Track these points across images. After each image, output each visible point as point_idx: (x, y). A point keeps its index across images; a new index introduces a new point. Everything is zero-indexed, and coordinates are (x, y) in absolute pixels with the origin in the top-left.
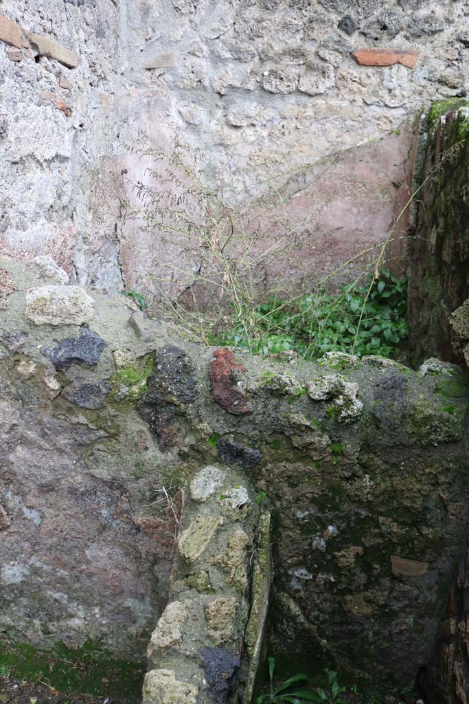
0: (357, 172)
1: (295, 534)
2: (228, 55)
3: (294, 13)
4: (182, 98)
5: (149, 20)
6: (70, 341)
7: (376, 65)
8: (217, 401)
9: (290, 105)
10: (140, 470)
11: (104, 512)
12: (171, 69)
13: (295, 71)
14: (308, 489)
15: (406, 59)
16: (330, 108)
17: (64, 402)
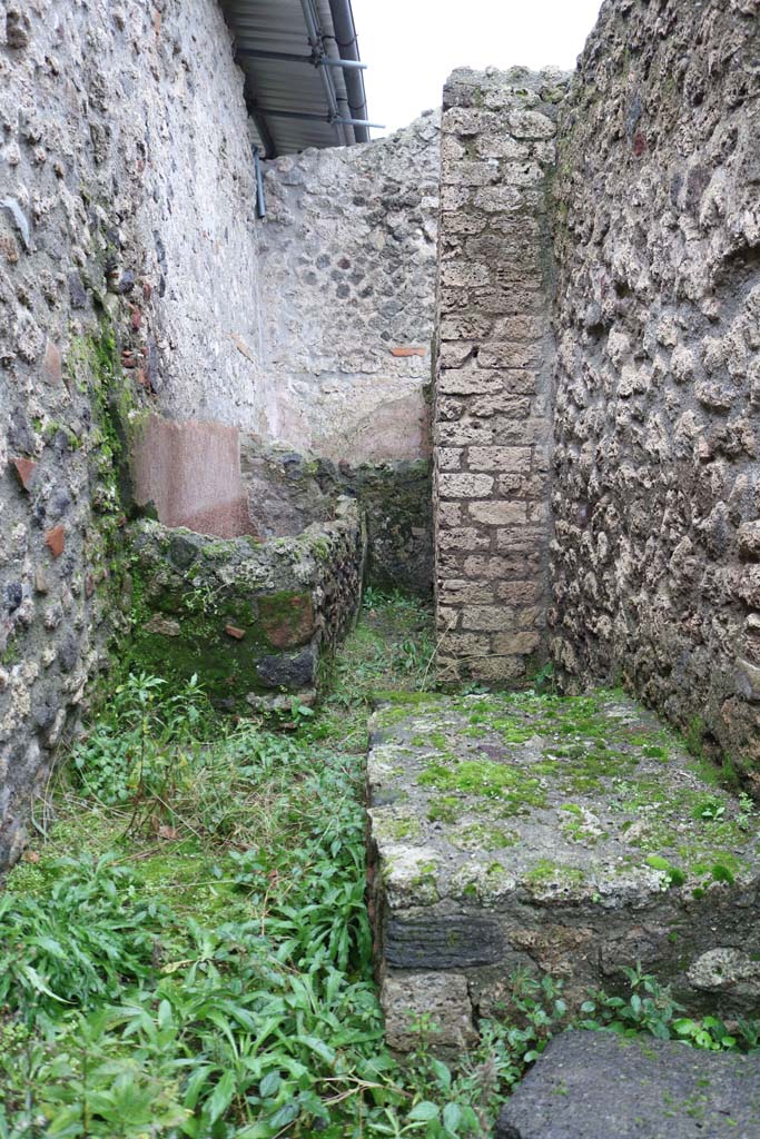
0: (398, 414)
1: (375, 522)
2: (320, 354)
3: (356, 331)
4: (295, 378)
5: (275, 336)
6: (289, 456)
7: (403, 356)
8: (343, 473)
9: (357, 379)
10: (316, 503)
12: (288, 362)
13: (359, 361)
14: (378, 502)
15: (419, 352)
16: (380, 380)
17: (287, 479)
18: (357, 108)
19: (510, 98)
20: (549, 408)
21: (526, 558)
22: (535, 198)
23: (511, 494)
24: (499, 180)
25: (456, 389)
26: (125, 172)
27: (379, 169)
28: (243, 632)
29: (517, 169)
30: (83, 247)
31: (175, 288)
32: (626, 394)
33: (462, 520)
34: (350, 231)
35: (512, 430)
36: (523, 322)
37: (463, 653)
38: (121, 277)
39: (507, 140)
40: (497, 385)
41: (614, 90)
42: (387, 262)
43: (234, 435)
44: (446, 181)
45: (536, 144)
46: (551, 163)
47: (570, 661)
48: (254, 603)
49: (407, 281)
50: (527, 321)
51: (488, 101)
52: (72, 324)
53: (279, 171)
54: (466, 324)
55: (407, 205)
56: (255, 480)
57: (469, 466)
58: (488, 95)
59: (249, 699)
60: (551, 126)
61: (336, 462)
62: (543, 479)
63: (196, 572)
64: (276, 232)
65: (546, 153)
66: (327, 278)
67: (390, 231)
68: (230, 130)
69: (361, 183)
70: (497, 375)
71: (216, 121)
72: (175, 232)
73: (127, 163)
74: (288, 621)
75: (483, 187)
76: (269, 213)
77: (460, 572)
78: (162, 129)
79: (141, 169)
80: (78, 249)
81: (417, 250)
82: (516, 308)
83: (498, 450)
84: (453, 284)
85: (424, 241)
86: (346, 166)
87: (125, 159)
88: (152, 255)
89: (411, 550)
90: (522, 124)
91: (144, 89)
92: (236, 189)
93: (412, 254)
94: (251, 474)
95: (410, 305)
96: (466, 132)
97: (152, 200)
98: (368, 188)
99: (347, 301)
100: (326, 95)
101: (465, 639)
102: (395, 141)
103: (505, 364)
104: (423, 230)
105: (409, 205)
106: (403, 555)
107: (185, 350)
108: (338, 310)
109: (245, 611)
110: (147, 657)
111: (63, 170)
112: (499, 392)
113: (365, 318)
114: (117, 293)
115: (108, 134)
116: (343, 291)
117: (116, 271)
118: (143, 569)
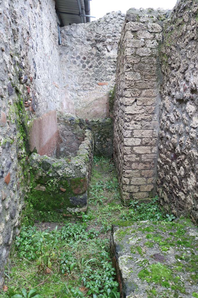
0: (100, 102)
1: (96, 137)
2: (78, 84)
3: (88, 78)
4: (70, 91)
5: (65, 79)
6: (71, 118)
7: (101, 85)
8: (87, 123)
9: (88, 92)
10: (79, 132)
11: (74, 138)
12: (68, 87)
13: (89, 86)
14: (97, 131)
15: (106, 84)
16: (95, 92)
17: (71, 125)
18: (87, 12)
19: (148, 19)
20: (158, 118)
21: (150, 163)
22: (155, 52)
23: (146, 144)
24: (144, 46)
25: (130, 112)
26: (23, 42)
27: (94, 30)
28: (66, 189)
29: (150, 42)
30: (12, 73)
31: (39, 75)
32: (195, 127)
33: (131, 152)
34: (86, 49)
35: (147, 125)
36: (151, 91)
37: (131, 191)
38: (24, 79)
39: (147, 33)
40: (143, 111)
41: (192, 22)
42: (97, 58)
43: (55, 113)
44: (128, 46)
45: (156, 34)
46: (160, 40)
47: (166, 199)
48: (69, 181)
49: (102, 64)
50: (152, 91)
51: (141, 20)
52: (9, 101)
53: (65, 31)
54: (133, 92)
55: (102, 41)
56: (61, 125)
57: (133, 136)
58: (141, 18)
59: (67, 209)
60: (161, 28)
61: (84, 120)
62: (156, 140)
63: (50, 172)
64: (64, 49)
65: (159, 37)
66: (79, 62)
67: (98, 49)
68: (52, 20)
69: (89, 34)
70: (143, 108)
71: (48, 18)
72: (39, 57)
73: (24, 39)
74: (79, 186)
75: (139, 48)
76: (62, 43)
77: (130, 168)
78: (34, 24)
79: (28, 40)
80: (10, 75)
81: (105, 54)
82: (149, 87)
83: (143, 131)
84: (130, 79)
85: (107, 52)
86: (84, 29)
87: (23, 38)
88: (32, 67)
89: (106, 145)
90: (152, 27)
91: (28, 12)
92: (54, 38)
93: (104, 55)
94: (60, 123)
95: (103, 70)
96: (134, 30)
97: (32, 49)
98: (91, 36)
99: (85, 69)
100: (79, 8)
101: (132, 187)
102: (98, 22)
103: (145, 104)
104: (107, 48)
105: (103, 41)
106: (104, 146)
107: (42, 92)
108: (83, 72)
109: (66, 184)
110: (36, 197)
111: (4, 49)
112: (143, 113)
113: (90, 74)
114: (23, 84)
115: (18, 31)
116: (84, 66)
117: (22, 77)
118: (34, 171)
